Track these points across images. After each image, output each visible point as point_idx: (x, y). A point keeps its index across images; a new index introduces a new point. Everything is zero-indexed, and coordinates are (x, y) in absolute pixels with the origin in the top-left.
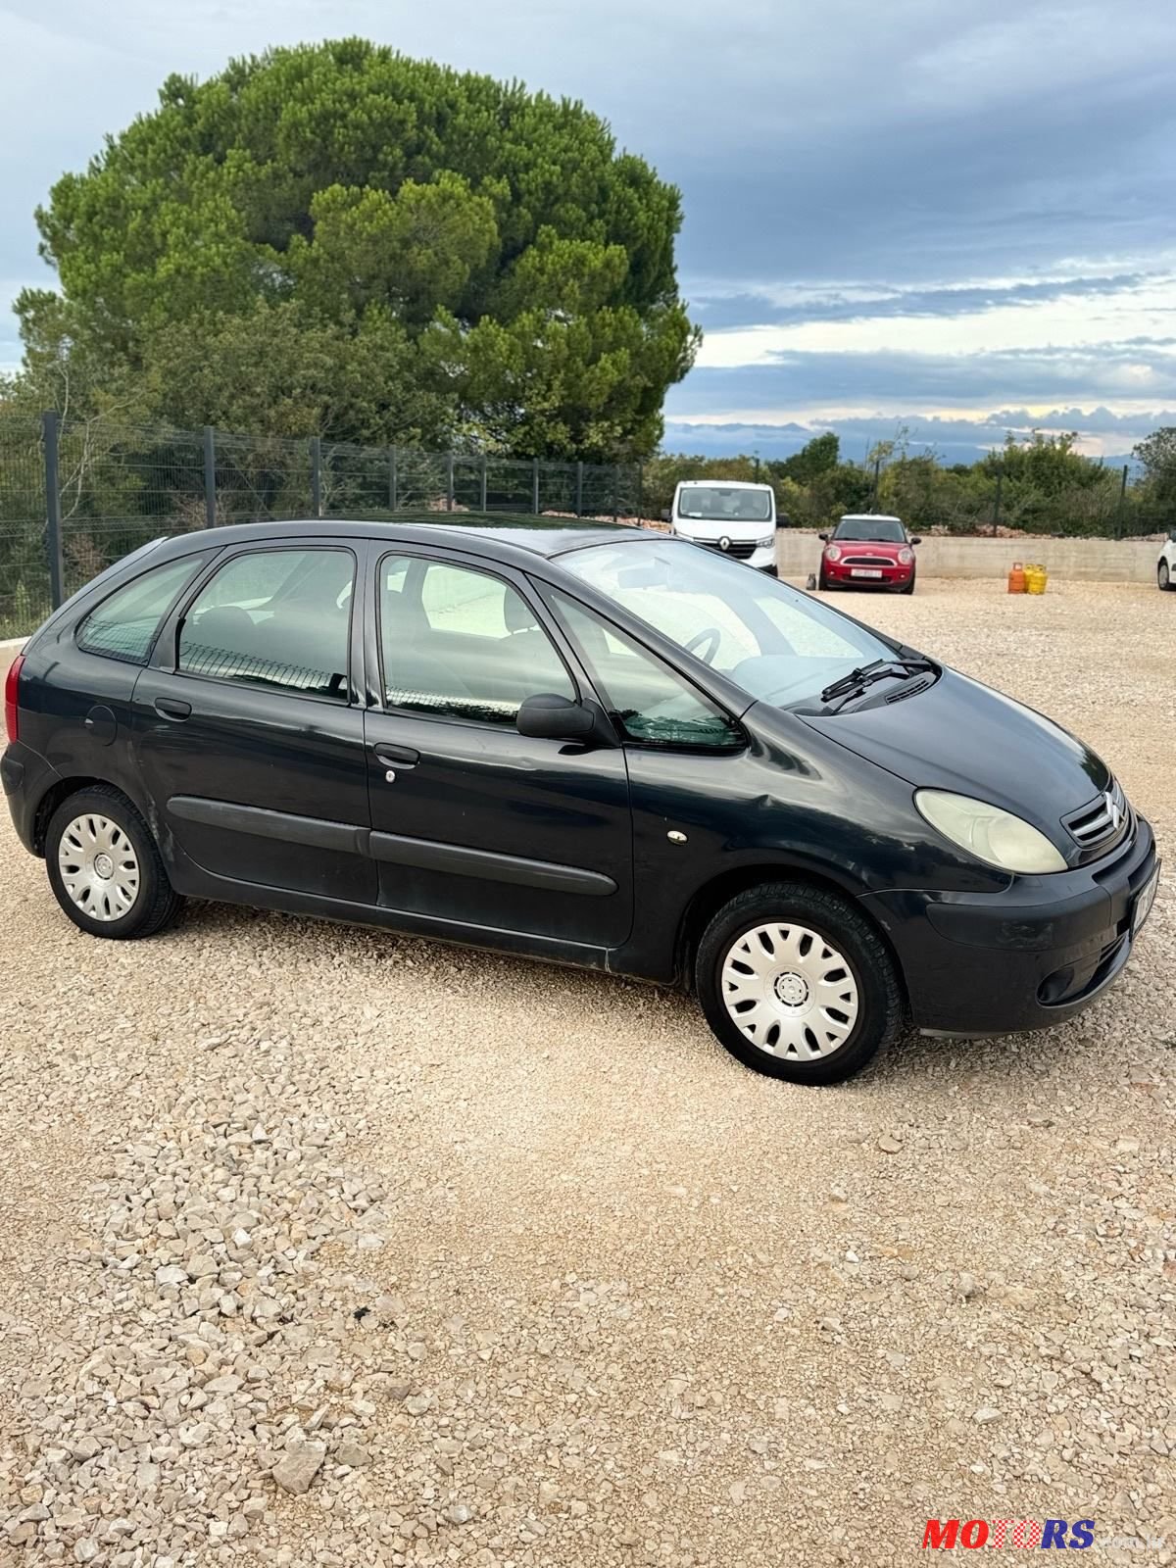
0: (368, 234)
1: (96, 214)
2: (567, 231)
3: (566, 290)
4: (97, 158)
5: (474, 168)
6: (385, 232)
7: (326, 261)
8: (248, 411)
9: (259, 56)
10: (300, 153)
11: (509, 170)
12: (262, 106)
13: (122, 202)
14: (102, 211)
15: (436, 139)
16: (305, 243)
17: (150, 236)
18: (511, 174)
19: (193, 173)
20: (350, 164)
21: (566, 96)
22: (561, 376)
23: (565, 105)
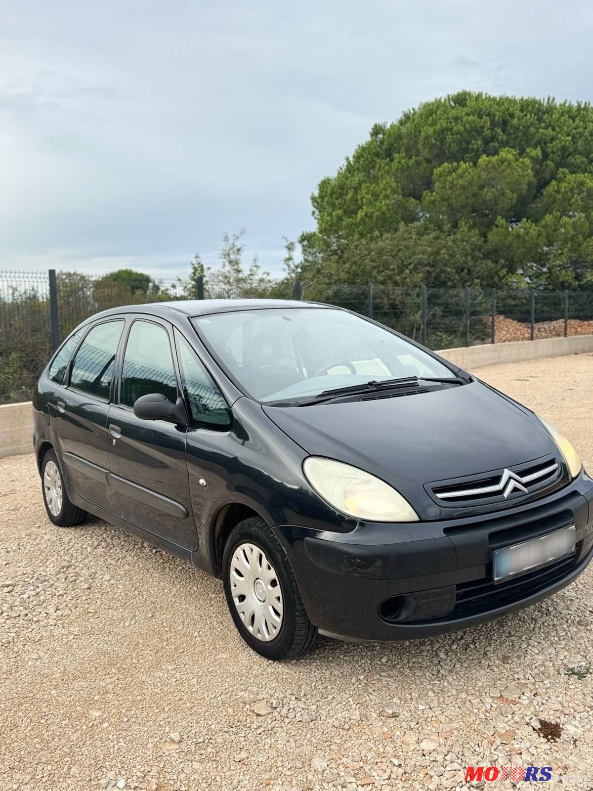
0: (460, 185)
1: (334, 193)
2: (576, 169)
3: (573, 200)
4: (341, 169)
5: (523, 145)
6: (470, 183)
7: (439, 202)
8: (387, 278)
9: (417, 109)
10: (430, 150)
11: (542, 143)
12: (413, 131)
13: (345, 186)
14: (337, 192)
15: (501, 133)
16: (429, 194)
17: (357, 200)
18: (543, 145)
19: (379, 168)
20: (454, 152)
21: (579, 101)
22: (569, 246)
23: (579, 106)
